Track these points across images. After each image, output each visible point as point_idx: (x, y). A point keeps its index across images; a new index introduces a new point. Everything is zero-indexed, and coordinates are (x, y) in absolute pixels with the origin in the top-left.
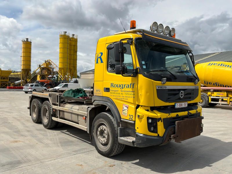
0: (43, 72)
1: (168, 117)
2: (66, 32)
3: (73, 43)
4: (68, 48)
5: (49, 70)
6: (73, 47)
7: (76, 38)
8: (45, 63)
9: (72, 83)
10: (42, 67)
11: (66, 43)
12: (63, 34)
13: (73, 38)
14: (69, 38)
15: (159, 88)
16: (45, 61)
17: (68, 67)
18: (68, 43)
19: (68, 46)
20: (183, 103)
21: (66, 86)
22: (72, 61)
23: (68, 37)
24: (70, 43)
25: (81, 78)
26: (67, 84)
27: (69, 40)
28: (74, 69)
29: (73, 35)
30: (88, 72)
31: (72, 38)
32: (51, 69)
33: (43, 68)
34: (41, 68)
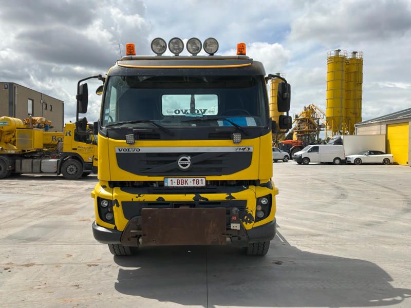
0: (301, 127)
1: (135, 200)
2: (339, 51)
3: (354, 69)
4: (342, 80)
5: (311, 123)
6: (352, 75)
7: (359, 57)
8: (305, 110)
9: (331, 144)
10: (301, 117)
11: (338, 71)
12: (333, 54)
13: (354, 59)
14: (344, 60)
15: (122, 152)
16: (305, 107)
17: (343, 115)
18: (343, 71)
19: (342, 75)
20: (191, 180)
21: (316, 149)
22: (351, 103)
23: (344, 58)
24: (348, 69)
25: (358, 134)
26: (318, 147)
27: (344, 63)
28: (356, 117)
29: (355, 53)
30: (370, 122)
31: (351, 59)
32: (315, 121)
33: (302, 121)
34: (299, 120)
